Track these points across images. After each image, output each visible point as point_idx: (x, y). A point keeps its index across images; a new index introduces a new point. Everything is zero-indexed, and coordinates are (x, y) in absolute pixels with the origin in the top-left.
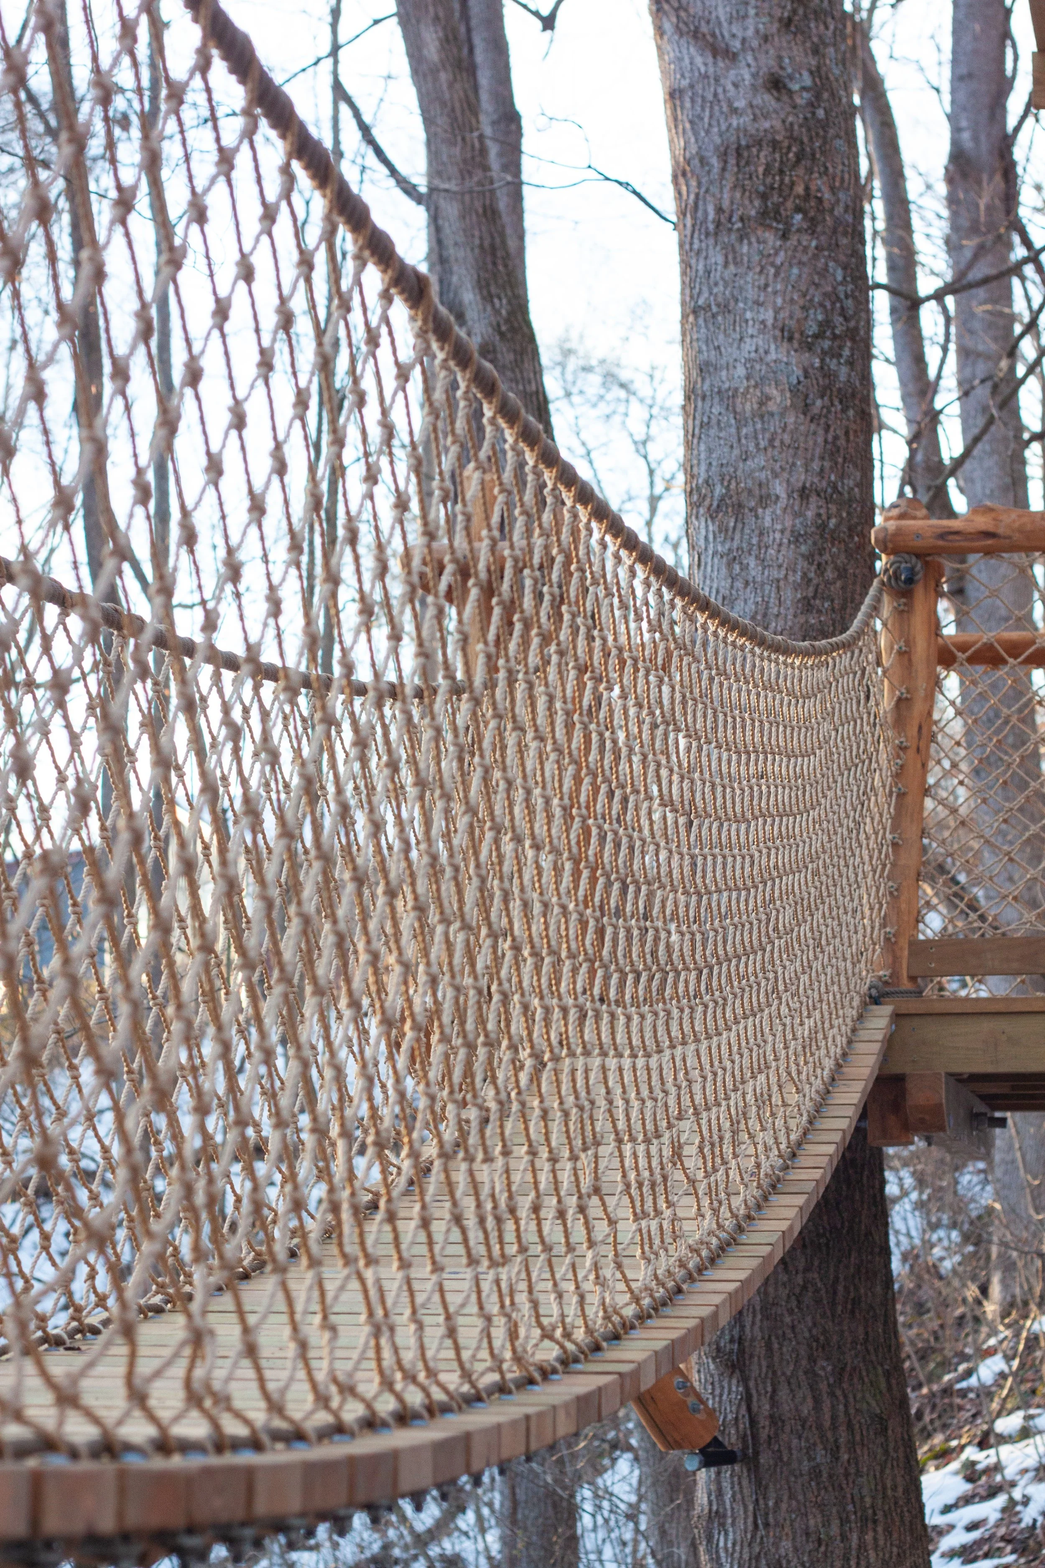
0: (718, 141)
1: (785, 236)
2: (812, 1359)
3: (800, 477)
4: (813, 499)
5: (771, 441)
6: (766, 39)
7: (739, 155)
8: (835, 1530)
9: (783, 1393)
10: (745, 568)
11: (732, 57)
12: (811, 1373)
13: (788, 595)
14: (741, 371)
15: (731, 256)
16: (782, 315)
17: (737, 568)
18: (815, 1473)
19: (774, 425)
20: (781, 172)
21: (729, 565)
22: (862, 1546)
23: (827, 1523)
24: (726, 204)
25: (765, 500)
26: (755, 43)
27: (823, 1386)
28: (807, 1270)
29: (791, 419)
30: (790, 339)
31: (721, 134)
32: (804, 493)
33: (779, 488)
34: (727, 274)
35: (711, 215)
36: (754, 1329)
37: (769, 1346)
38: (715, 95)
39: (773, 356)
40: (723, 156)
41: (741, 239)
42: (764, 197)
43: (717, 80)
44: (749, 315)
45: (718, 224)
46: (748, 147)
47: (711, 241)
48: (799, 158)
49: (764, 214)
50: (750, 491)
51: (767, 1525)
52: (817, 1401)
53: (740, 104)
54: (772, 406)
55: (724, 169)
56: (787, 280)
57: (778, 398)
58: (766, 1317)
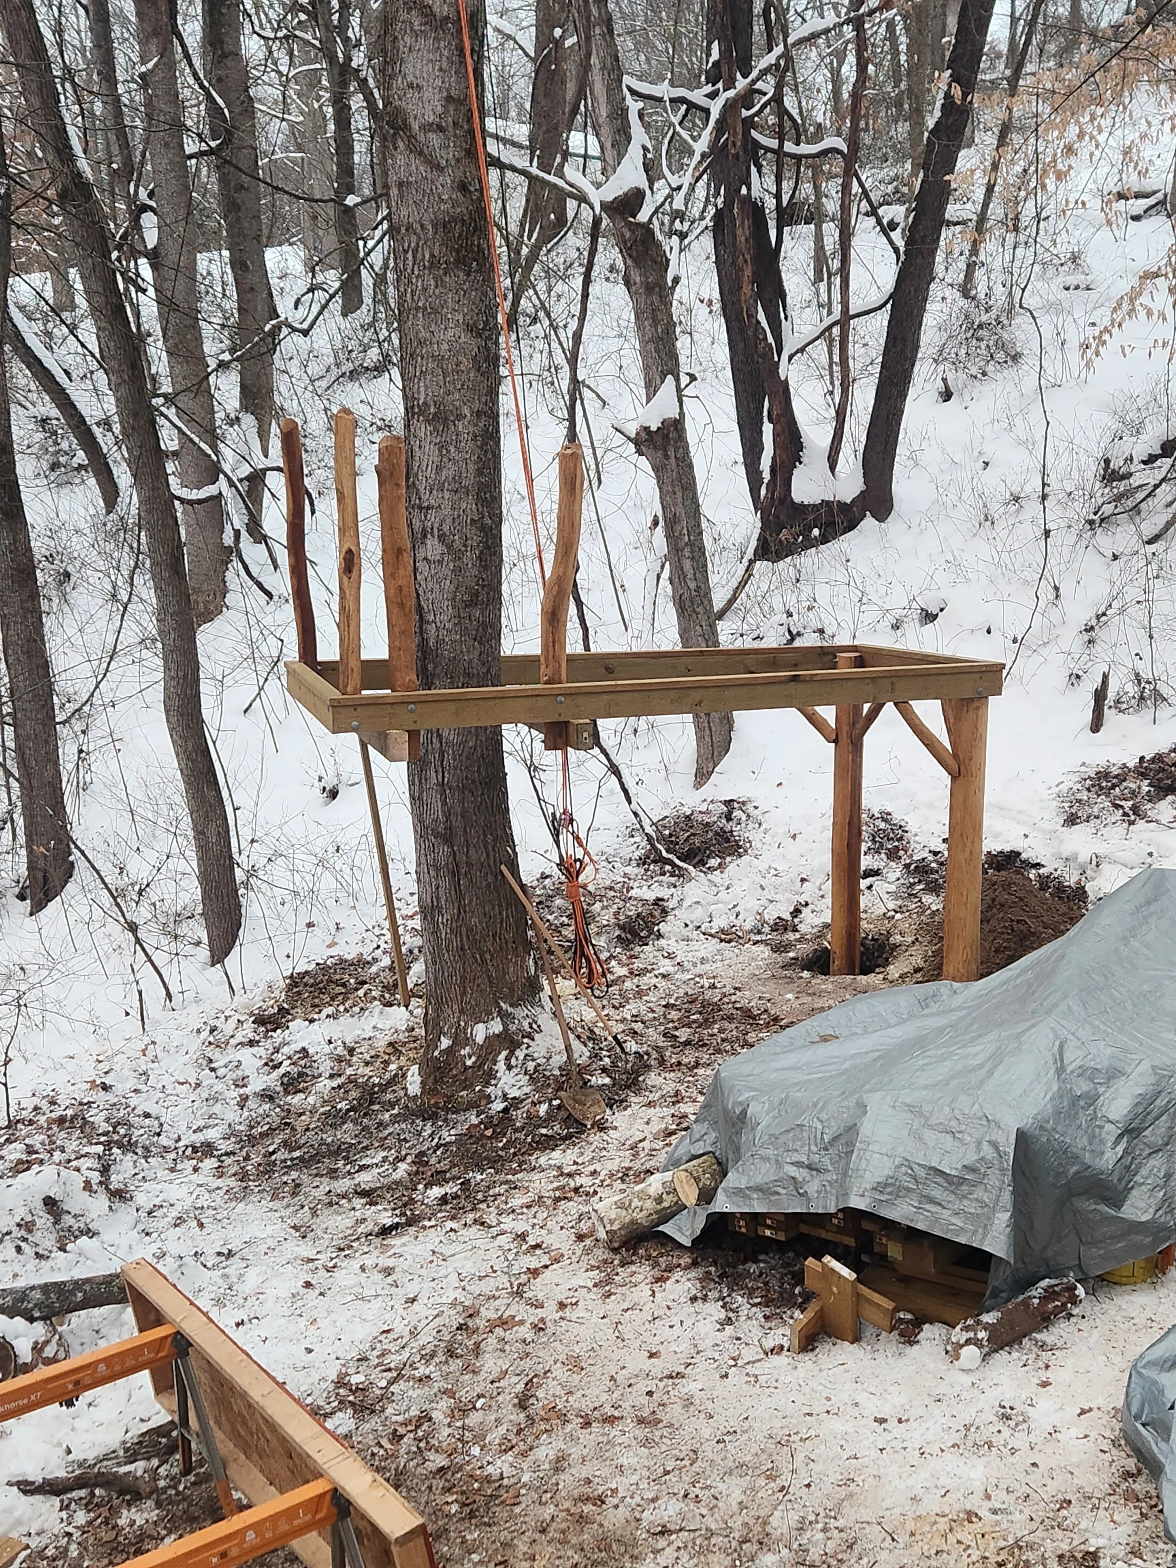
0: (433, 217)
1: (468, 275)
2: (485, 835)
3: (476, 406)
4: (483, 418)
5: (463, 385)
6: (458, 160)
7: (445, 227)
8: (497, 911)
9: (472, 852)
10: (448, 451)
11: (440, 169)
12: (485, 842)
13: (472, 467)
14: (445, 346)
15: (439, 282)
16: (467, 317)
17: (444, 452)
18: (488, 886)
19: (464, 377)
20: (467, 239)
21: (440, 451)
22: (507, 916)
23: (493, 908)
24: (436, 253)
25: (460, 417)
26: (453, 163)
27: (490, 848)
28: (482, 794)
29: (472, 375)
30: (472, 331)
31: (434, 213)
32: (479, 413)
33: (466, 411)
34: (437, 292)
35: (427, 256)
36: (457, 822)
37: (465, 831)
38: (431, 190)
39: (463, 339)
40: (435, 226)
41: (445, 274)
42: (458, 251)
43: (432, 182)
44: (449, 316)
45: (432, 263)
46: (449, 222)
47: (427, 272)
48: (475, 229)
49: (458, 261)
50: (451, 411)
51: (465, 912)
52: (488, 854)
53: (444, 197)
54: (462, 367)
55: (436, 233)
56: (469, 299)
57: (466, 364)
58: (463, 817)
